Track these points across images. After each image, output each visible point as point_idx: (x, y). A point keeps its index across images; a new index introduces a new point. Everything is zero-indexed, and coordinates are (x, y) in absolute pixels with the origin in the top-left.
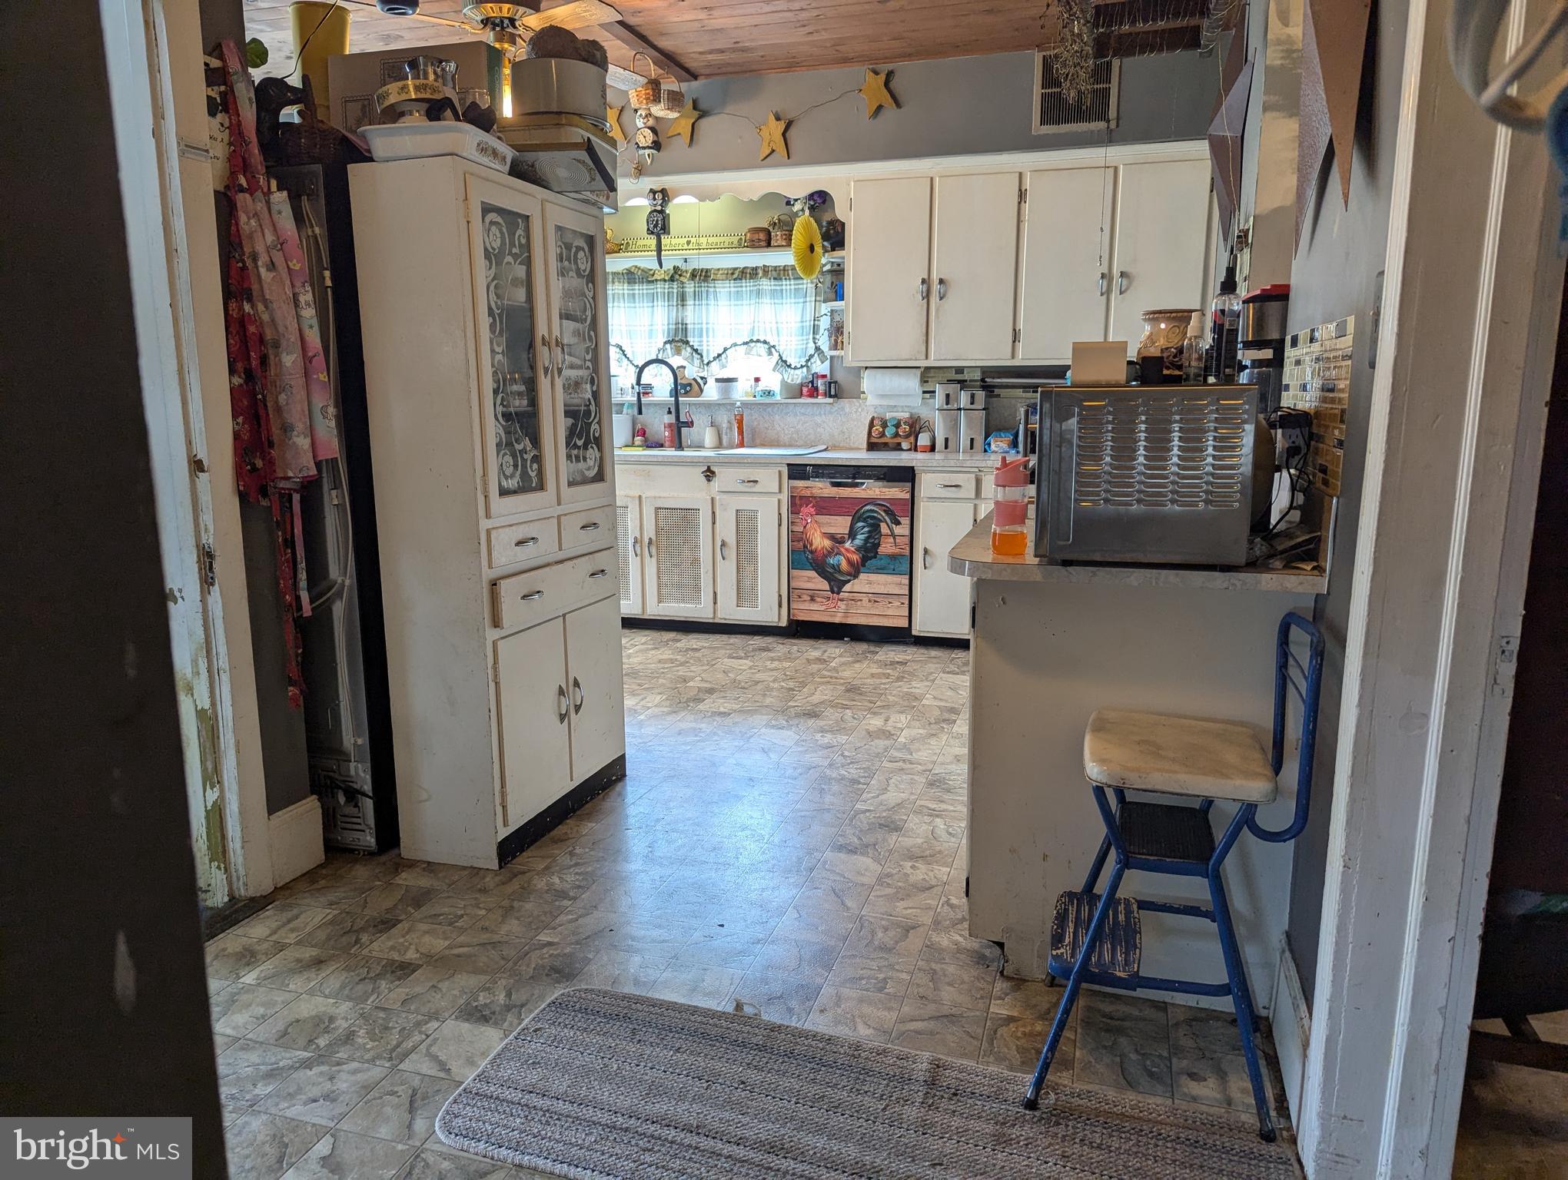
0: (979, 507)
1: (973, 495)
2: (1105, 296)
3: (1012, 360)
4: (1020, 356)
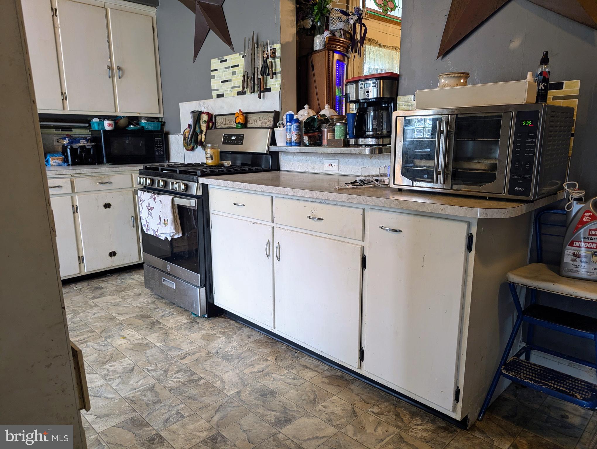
0: (74, 198)
1: (71, 192)
2: (111, 79)
3: (63, 111)
4: (68, 109)
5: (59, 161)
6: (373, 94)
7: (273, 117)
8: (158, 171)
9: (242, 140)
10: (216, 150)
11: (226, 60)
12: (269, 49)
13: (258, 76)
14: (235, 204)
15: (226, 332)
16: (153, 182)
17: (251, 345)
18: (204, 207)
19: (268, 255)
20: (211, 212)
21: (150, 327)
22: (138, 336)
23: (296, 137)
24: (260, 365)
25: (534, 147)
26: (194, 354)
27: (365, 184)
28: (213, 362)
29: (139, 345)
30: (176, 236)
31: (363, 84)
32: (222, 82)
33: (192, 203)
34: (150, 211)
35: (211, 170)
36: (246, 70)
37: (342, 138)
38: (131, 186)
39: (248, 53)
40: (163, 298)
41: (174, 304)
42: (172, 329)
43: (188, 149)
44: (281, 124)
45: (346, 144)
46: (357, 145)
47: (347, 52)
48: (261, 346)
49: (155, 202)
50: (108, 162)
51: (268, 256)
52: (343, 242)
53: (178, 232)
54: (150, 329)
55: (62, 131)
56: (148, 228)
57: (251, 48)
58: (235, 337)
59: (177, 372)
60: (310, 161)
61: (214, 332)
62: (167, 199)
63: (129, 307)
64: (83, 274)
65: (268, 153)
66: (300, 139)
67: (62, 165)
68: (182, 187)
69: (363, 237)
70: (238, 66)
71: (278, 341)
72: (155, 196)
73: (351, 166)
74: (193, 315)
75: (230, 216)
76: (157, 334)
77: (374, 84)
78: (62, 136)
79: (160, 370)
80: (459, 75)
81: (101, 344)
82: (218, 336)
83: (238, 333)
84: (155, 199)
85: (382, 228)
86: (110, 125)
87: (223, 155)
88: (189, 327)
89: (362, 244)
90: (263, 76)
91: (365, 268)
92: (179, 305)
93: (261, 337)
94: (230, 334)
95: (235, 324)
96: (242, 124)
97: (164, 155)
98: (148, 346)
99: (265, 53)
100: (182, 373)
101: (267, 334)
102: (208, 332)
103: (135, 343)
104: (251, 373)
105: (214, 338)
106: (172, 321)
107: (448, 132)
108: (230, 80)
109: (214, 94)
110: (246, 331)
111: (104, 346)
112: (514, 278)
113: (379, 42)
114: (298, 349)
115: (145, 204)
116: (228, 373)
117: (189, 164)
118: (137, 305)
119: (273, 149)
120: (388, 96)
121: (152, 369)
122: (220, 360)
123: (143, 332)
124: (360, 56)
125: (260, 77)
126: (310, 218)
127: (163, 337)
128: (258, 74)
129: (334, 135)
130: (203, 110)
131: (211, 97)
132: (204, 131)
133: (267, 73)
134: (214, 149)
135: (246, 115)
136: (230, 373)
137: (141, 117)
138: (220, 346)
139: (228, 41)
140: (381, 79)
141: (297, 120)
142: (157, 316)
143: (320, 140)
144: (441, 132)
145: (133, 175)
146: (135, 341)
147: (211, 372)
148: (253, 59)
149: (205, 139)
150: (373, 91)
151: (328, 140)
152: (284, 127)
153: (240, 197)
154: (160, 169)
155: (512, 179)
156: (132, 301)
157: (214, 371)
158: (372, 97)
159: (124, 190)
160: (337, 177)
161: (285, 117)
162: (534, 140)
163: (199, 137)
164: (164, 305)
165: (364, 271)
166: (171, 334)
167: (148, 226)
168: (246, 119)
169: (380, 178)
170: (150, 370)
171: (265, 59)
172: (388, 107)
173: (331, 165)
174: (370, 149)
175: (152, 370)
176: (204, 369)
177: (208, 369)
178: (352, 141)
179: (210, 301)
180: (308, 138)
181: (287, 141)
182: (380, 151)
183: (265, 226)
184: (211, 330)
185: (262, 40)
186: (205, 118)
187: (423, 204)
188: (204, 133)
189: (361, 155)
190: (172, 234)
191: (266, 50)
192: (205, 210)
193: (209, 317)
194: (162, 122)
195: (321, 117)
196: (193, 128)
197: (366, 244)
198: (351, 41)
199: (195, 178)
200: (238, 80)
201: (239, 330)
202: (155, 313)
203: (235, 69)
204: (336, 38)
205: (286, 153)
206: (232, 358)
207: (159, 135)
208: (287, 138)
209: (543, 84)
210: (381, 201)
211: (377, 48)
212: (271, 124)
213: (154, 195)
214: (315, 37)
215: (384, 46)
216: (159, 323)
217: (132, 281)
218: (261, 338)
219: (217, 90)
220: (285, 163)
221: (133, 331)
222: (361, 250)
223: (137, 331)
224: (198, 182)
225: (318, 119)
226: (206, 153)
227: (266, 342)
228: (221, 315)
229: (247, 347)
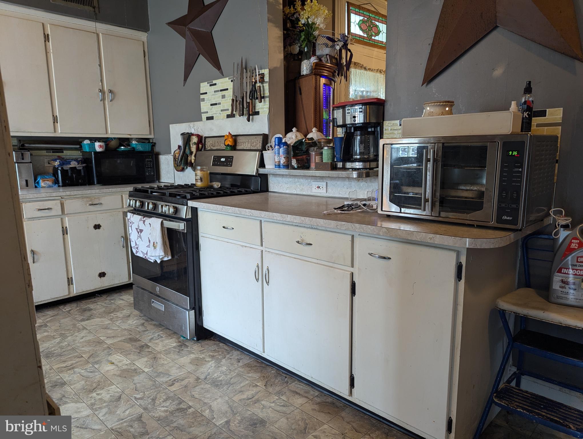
0: (64, 220)
1: (60, 213)
2: (102, 102)
3: (54, 134)
4: (60, 132)
5: (50, 183)
6: (360, 119)
7: (261, 140)
8: (148, 193)
9: (232, 162)
10: (205, 172)
11: (215, 84)
12: (257, 74)
13: (246, 100)
14: (224, 227)
15: (216, 355)
16: (142, 204)
17: (241, 370)
18: (194, 230)
19: (257, 278)
20: (200, 234)
21: (139, 351)
22: (127, 361)
23: (285, 160)
24: (249, 392)
25: (521, 177)
26: (182, 380)
27: (353, 208)
28: (202, 389)
29: (127, 371)
30: (166, 259)
31: (349, 110)
32: (212, 105)
33: (181, 226)
34: (139, 233)
35: (201, 192)
36: (235, 94)
37: (330, 161)
38: (121, 207)
39: (237, 78)
40: (152, 320)
41: (163, 326)
42: (160, 353)
43: (178, 169)
44: (269, 146)
45: (334, 168)
46: (344, 168)
47: (334, 76)
48: (250, 371)
49: (145, 225)
50: (98, 183)
51: (257, 280)
52: (332, 267)
53: (167, 255)
54: (139, 353)
55: (53, 152)
56: (138, 250)
57: (239, 72)
58: (224, 361)
59: (165, 401)
60: (298, 183)
61: (203, 356)
62: (156, 222)
63: (118, 329)
64: (72, 295)
65: (257, 175)
66: (288, 162)
67: (53, 187)
68: (172, 210)
69: (352, 263)
70: (227, 89)
71: (268, 365)
72: (145, 219)
73: (339, 189)
74: (182, 338)
75: (219, 239)
76: (145, 359)
77: (361, 110)
78: (53, 157)
79: (148, 398)
80: (444, 103)
81: (88, 370)
82: (207, 360)
83: (228, 356)
84: (144, 221)
85: (371, 255)
86: (101, 147)
87: (213, 176)
88: (178, 351)
89: (352, 270)
90: (252, 100)
91: (355, 295)
92: (169, 328)
93: (251, 360)
94: (219, 357)
95: (225, 347)
96: (231, 146)
97: (154, 175)
98: (136, 372)
99: (253, 78)
100: (170, 401)
101: (257, 358)
102: (197, 356)
103: (122, 369)
104: (240, 400)
105: (203, 362)
106: (161, 344)
107: (435, 160)
108: (220, 104)
109: (204, 116)
110: (236, 354)
111: (91, 372)
112: (504, 305)
113: (365, 66)
114: (288, 373)
115: (134, 226)
116: (217, 400)
117: (179, 185)
118: (126, 327)
119: (262, 171)
120: (375, 121)
121: (139, 397)
122: (209, 386)
123: (132, 357)
124: (346, 81)
125: (248, 100)
126: (299, 243)
127: (152, 362)
128: (246, 98)
129: (322, 158)
130: (193, 131)
131: (200, 120)
132: (194, 153)
133: (256, 97)
134: (204, 171)
135: (235, 138)
136: (219, 400)
137: (132, 138)
138: (209, 371)
139: (217, 65)
140: (367, 105)
141: (285, 144)
142: (145, 339)
143: (308, 163)
144: (428, 160)
145: (124, 196)
146: (123, 367)
147: (200, 400)
148: (242, 83)
149: (195, 160)
150: (360, 116)
151: (316, 163)
152: (272, 150)
153: (229, 221)
154: (149, 192)
155: (499, 208)
156: (121, 324)
157: (203, 399)
158: (359, 122)
159: (114, 210)
160: (325, 199)
161: (273, 140)
162: (520, 170)
163: (189, 158)
164: (152, 327)
165: (354, 298)
166: (160, 358)
167: (137, 248)
168: (235, 142)
169: (367, 203)
170: (137, 399)
171: (253, 83)
172: (374, 131)
173: (319, 187)
174: (357, 173)
175: (139, 399)
176: (193, 396)
177: (197, 396)
178: (340, 165)
179: (200, 324)
180: (297, 161)
181: (276, 164)
182: (368, 175)
183: (254, 249)
184: (201, 353)
185: (251, 65)
186: (195, 139)
187: (412, 233)
188: (193, 155)
189: (349, 178)
190: (161, 257)
191: (254, 75)
192: (194, 233)
193: (198, 339)
194: (152, 143)
195: (308, 140)
196: (183, 150)
197: (355, 270)
198: (337, 66)
199: (184, 201)
200: (227, 104)
201: (229, 353)
202: (144, 336)
203: (224, 93)
204: (323, 63)
205: (275, 175)
206: (221, 384)
207: (149, 155)
208: (276, 160)
209: (527, 112)
210: (369, 229)
211: (363, 71)
212: (259, 146)
213: (143, 218)
214: (302, 63)
215: (369, 69)
216: (148, 347)
217: (121, 302)
218: (251, 362)
219: (207, 112)
220: (274, 184)
221: (121, 355)
222: (350, 277)
223: (126, 355)
224: (187, 205)
225: (306, 142)
226: (196, 175)
227: (256, 366)
228: (211, 337)
229: (236, 371)
